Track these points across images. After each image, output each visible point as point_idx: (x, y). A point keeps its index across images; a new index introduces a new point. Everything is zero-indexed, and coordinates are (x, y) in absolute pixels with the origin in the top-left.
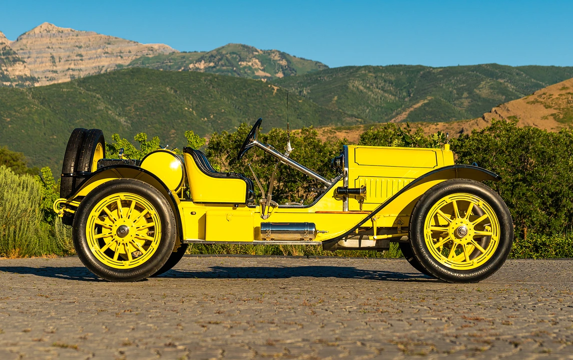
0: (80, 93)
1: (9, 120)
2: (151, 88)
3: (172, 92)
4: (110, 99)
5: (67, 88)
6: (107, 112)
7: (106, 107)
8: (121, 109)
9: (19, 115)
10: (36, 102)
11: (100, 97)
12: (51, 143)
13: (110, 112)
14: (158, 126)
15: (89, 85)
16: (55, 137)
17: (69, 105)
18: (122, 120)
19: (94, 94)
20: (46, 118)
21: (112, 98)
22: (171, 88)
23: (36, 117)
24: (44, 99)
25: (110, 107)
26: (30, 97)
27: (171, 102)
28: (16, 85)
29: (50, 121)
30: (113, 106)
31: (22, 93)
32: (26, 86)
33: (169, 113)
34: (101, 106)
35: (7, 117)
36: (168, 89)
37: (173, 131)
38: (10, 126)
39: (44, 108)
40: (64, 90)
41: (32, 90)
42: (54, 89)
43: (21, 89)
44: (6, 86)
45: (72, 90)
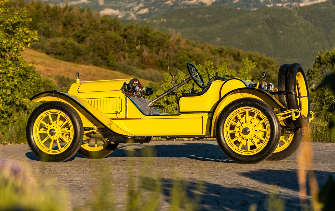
0: (334, 10)
1: (281, 32)
5: (324, 6)
9: (289, 28)
10: (301, 18)
12: (314, 48)
16: (316, 44)
17: (326, 19)
20: (309, 30)
23: (301, 29)
24: (307, 15)
26: (296, 15)
28: (286, 6)
29: (312, 32)
31: (290, 11)
32: (293, 6)
35: (280, 30)
38: (282, 37)
39: (307, 22)
40: (322, 8)
41: (298, 9)
42: (315, 7)
43: (290, 8)
44: (278, 6)
45: (328, 8)
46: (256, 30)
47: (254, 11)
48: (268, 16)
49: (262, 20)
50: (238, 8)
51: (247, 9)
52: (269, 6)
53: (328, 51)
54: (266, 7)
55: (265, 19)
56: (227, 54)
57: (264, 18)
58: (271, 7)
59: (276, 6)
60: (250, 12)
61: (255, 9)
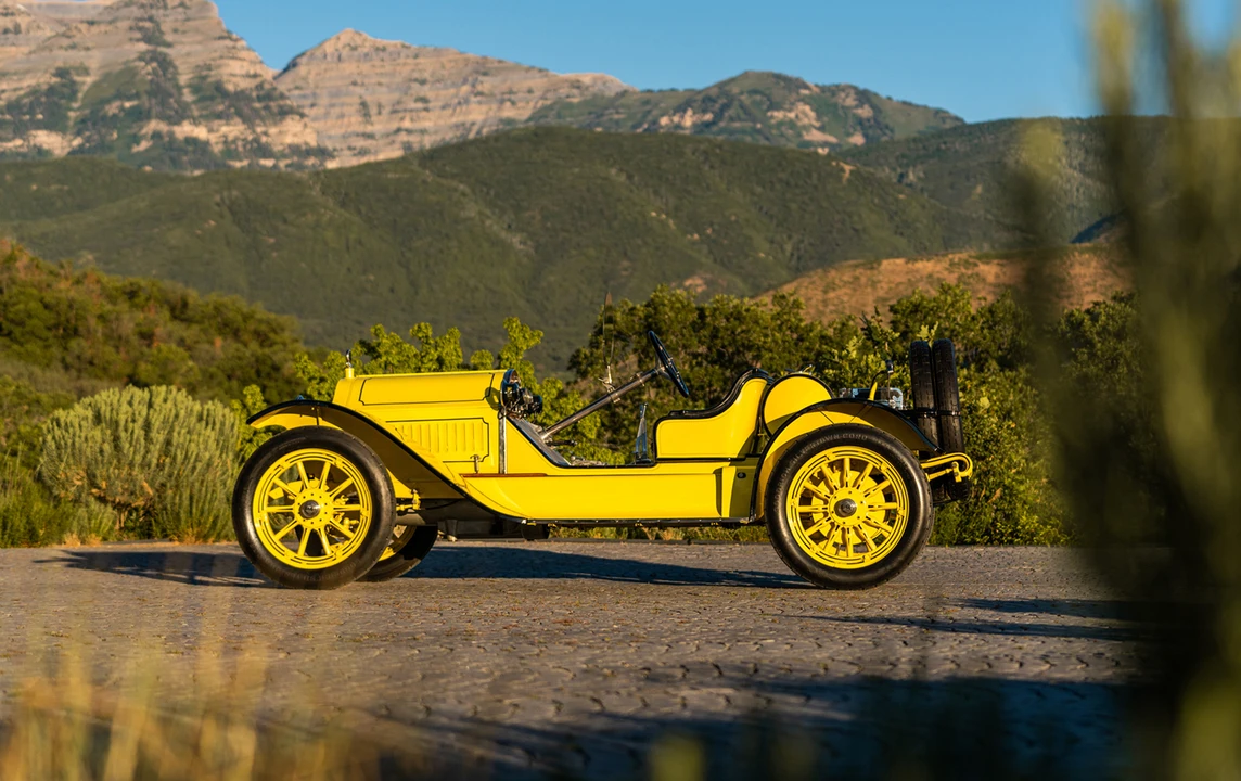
0: (424, 182)
1: (272, 240)
2: (576, 170)
3: (623, 178)
4: (488, 193)
5: (396, 172)
6: (483, 222)
7: (480, 213)
8: (513, 216)
9: (294, 230)
10: (331, 202)
11: (468, 190)
12: (364, 289)
13: (488, 223)
14: (592, 252)
15: (444, 165)
17: (400, 207)
18: (516, 240)
19: (454, 184)
20: (352, 236)
21: (492, 193)
22: (621, 170)
23: (329, 235)
24: (346, 195)
25: (488, 212)
26: (316, 192)
27: (619, 200)
28: (287, 166)
29: (360, 242)
30: (497, 211)
31: (299, 182)
32: (306, 167)
33: (616, 224)
34: (471, 210)
35: (270, 235)
36: (613, 171)
37: (626, 263)
38: (275, 254)
39: (347, 215)
40: (390, 175)
41: (322, 176)
42: (369, 173)
43: (298, 174)
44: (264, 167)
45: (406, 176)
46: (199, 232)
47: (195, 179)
48: (235, 193)
49: (218, 205)
50: (148, 169)
51: (172, 173)
52: (238, 164)
53: (631, 305)
54: (229, 167)
55: (227, 202)
56: (152, 302)
57: (222, 199)
58: (242, 168)
59: (258, 165)
60: (183, 179)
61: (197, 173)
